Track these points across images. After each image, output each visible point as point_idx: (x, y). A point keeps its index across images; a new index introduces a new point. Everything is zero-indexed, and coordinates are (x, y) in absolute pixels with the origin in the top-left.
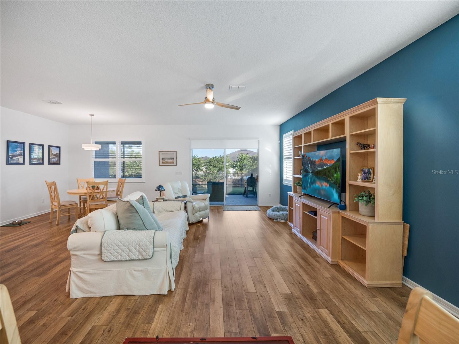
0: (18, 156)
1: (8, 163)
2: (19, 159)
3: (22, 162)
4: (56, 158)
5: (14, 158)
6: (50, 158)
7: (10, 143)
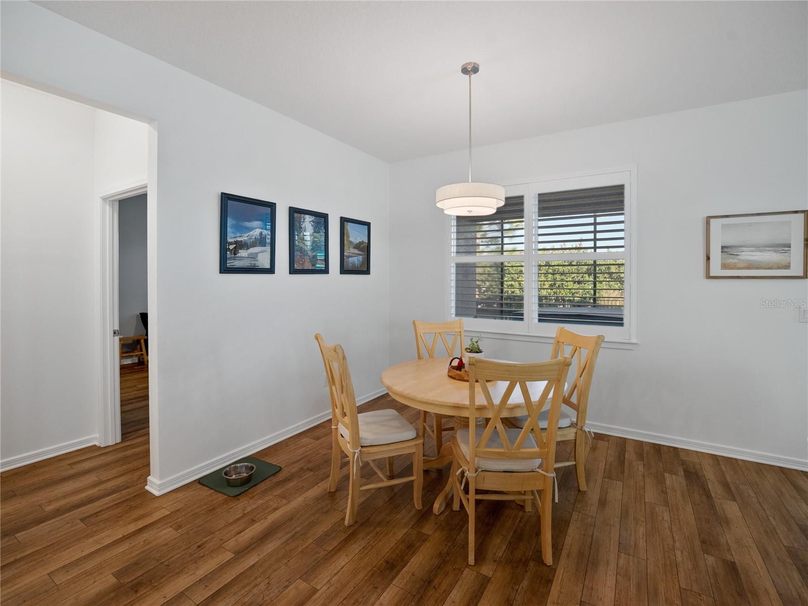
0: (254, 245)
1: (225, 269)
2: (257, 254)
3: (268, 266)
4: (360, 255)
5: (243, 253)
6: (345, 254)
7: (229, 201)
